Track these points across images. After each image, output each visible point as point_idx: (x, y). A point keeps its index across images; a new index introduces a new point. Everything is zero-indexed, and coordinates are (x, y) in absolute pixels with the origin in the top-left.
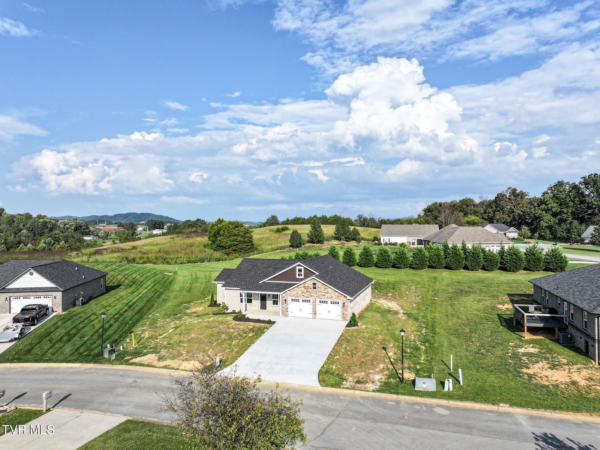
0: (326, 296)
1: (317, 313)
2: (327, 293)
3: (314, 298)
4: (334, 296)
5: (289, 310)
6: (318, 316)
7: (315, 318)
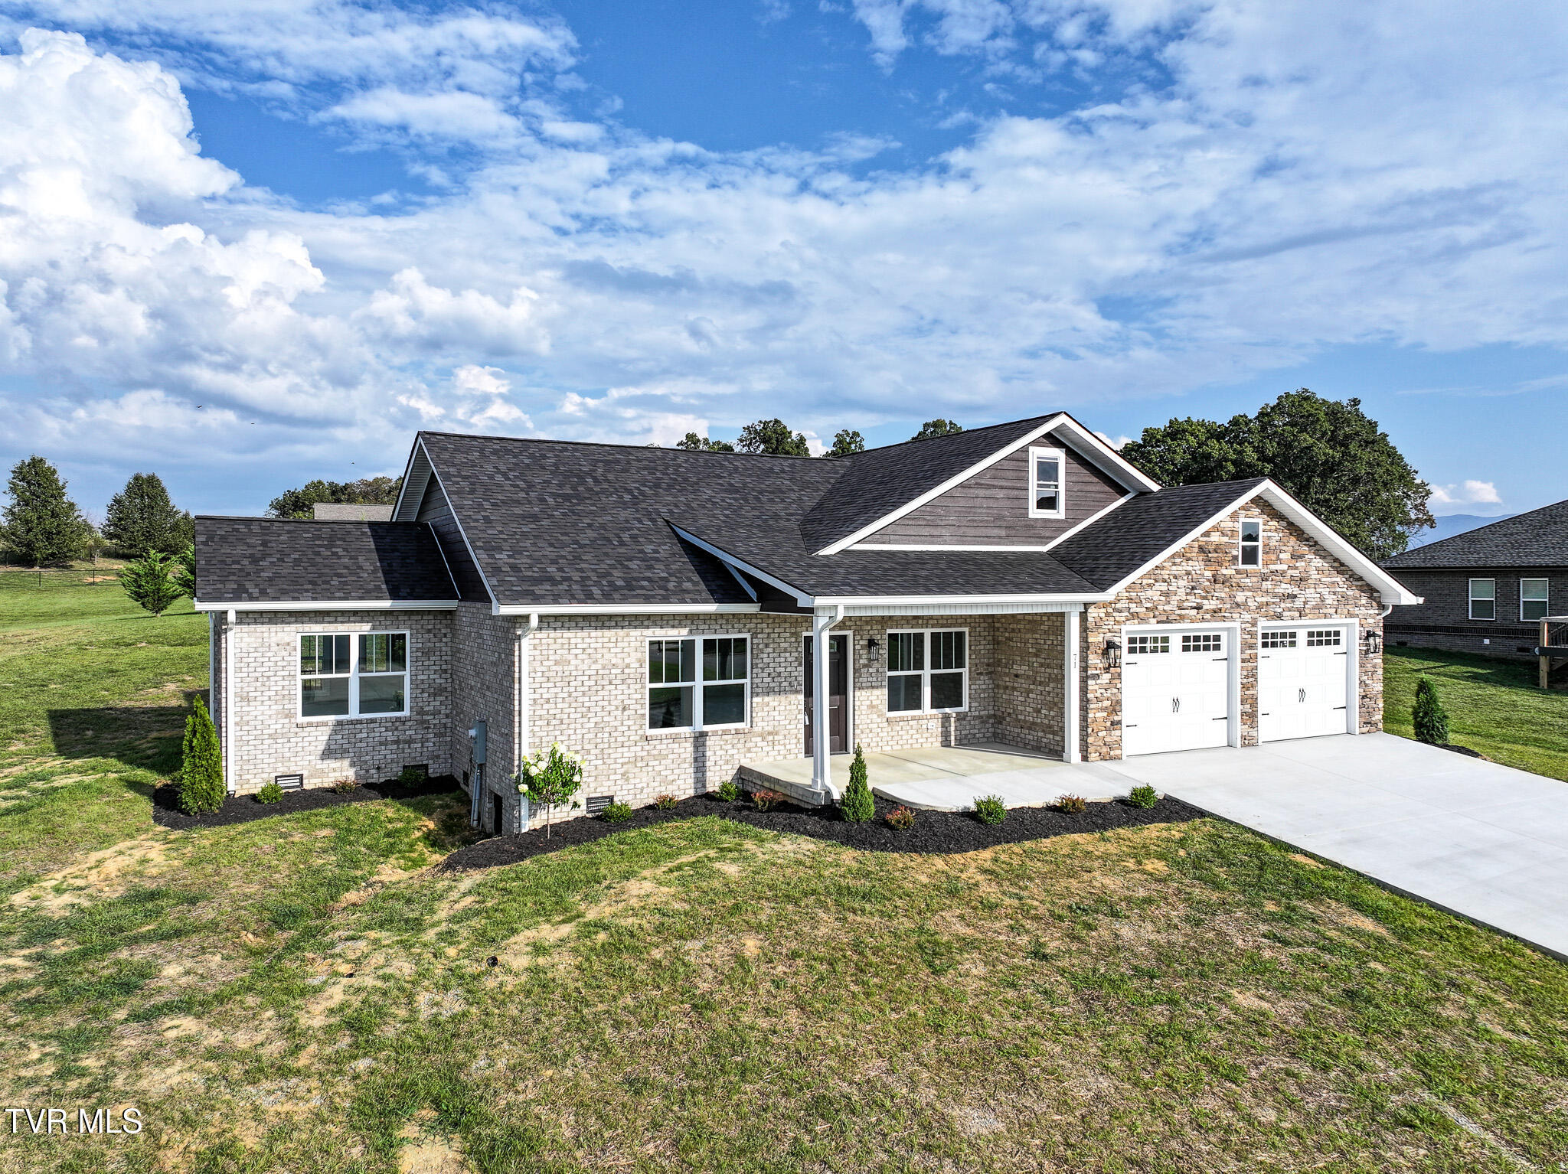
0: (1299, 603)
1: (1261, 709)
2: (1301, 581)
3: (1247, 617)
4: (1330, 599)
5: (1126, 716)
6: (1266, 729)
7: (1249, 742)
